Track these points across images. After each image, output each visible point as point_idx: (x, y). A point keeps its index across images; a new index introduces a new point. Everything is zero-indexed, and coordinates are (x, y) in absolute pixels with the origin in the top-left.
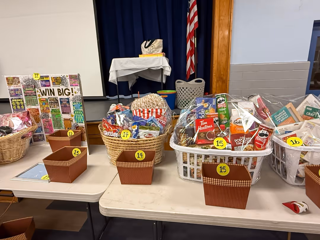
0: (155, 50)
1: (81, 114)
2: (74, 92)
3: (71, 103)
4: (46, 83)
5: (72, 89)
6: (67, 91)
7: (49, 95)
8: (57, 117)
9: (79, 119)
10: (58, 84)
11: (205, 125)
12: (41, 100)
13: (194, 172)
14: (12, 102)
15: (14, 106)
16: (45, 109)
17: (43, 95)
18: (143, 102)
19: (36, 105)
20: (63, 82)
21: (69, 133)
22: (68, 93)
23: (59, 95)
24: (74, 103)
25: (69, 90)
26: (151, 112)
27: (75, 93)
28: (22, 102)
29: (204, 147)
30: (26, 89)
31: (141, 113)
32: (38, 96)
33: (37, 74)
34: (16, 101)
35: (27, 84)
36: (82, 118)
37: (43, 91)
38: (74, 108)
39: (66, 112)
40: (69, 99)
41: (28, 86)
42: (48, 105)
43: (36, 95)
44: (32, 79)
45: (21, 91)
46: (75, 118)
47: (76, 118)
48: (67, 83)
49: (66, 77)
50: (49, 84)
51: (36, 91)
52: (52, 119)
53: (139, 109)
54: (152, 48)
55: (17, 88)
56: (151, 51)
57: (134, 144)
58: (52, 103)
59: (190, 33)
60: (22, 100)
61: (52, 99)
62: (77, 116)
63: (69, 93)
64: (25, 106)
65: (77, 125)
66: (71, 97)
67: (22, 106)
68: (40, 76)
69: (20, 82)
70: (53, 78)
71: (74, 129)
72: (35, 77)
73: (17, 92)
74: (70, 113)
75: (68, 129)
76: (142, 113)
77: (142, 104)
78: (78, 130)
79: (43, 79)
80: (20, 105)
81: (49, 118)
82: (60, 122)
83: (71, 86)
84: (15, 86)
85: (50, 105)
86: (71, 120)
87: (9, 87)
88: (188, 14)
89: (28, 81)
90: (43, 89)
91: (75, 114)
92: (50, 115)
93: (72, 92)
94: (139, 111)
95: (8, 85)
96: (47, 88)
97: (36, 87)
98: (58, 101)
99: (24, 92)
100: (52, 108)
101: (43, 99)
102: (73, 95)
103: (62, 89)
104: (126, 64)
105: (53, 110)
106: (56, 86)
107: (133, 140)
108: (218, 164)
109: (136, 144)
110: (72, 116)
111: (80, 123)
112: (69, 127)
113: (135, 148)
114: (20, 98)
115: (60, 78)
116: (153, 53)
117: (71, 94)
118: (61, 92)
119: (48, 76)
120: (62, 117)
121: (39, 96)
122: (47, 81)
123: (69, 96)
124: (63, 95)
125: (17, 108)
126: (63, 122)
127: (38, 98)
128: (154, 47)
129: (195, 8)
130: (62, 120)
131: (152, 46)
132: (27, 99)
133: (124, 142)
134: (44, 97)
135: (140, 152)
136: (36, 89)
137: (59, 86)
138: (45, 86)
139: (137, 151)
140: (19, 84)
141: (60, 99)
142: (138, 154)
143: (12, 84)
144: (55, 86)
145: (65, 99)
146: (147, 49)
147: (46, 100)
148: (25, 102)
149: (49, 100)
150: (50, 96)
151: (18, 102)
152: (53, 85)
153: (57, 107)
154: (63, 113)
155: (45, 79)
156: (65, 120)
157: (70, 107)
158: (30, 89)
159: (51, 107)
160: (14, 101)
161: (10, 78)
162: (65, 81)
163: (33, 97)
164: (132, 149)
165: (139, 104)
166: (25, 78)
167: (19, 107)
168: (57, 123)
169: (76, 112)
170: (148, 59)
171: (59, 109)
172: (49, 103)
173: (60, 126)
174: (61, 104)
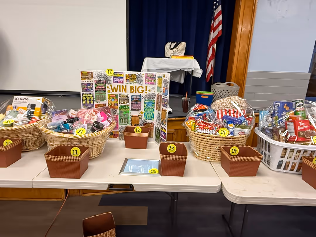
0: (179, 52)
1: (152, 111)
2: (148, 89)
3: (143, 100)
4: (119, 79)
5: (146, 87)
6: (140, 89)
7: (120, 91)
8: (125, 114)
9: (149, 116)
10: (132, 82)
11: (303, 125)
12: (110, 96)
13: (289, 165)
14: (82, 97)
15: (84, 101)
16: (113, 105)
17: (113, 91)
18: (228, 103)
19: (105, 100)
20: (138, 80)
21: (137, 129)
22: (141, 90)
23: (131, 92)
24: (146, 100)
25: (143, 88)
26: (236, 112)
27: (150, 91)
28: (92, 97)
29: (302, 143)
30: (97, 84)
31: (227, 113)
32: (107, 92)
33: (111, 70)
34: (86, 95)
35: (99, 79)
36: (152, 115)
37: (114, 87)
38: (145, 106)
39: (136, 108)
40: (142, 96)
41: (99, 81)
42: (117, 101)
43: (105, 91)
44: (105, 75)
45: (93, 86)
46: (144, 115)
47: (146, 115)
48: (142, 81)
49: (142, 75)
50: (122, 81)
51: (106, 87)
52: (119, 115)
53: (225, 109)
54: (177, 50)
55: (90, 83)
56: (176, 53)
57: (231, 141)
58: (122, 99)
59: (213, 40)
60: (92, 95)
61: (123, 95)
62: (147, 113)
63: (143, 91)
64: (94, 101)
65: (145, 122)
66: (144, 94)
67: (92, 101)
68: (114, 73)
69: (93, 77)
70: (127, 75)
71: (142, 125)
72: (109, 73)
73: (89, 87)
74: (140, 110)
75: (135, 125)
76: (229, 113)
77: (227, 104)
78: (146, 126)
79: (116, 76)
80: (90, 100)
81: (116, 115)
82: (127, 119)
83: (146, 84)
84: (88, 80)
85: (119, 101)
86: (139, 117)
87: (82, 81)
88: (213, 21)
89: (100, 77)
90: (115, 85)
91: (145, 111)
92: (118, 111)
93: (146, 90)
94: (226, 111)
95: (82, 80)
96: (119, 84)
97: (108, 83)
98: (128, 97)
99: (95, 88)
100: (121, 105)
101: (113, 95)
102: (146, 93)
103: (136, 86)
104: (159, 63)
105: (121, 106)
106: (130, 83)
107: (232, 137)
108: (314, 158)
109: (233, 141)
110: (142, 113)
111: (149, 120)
112: (137, 123)
113: (231, 144)
114: (90, 93)
115: (135, 76)
116: (178, 55)
117: (145, 91)
118: (134, 89)
119: (123, 73)
120: (130, 113)
121: (109, 92)
122: (120, 77)
123: (142, 94)
124: (136, 92)
125: (86, 103)
126: (130, 119)
127: (107, 93)
128: (179, 49)
129: (220, 18)
130: (130, 116)
131: (177, 48)
132: (97, 94)
133: (221, 139)
134: (115, 93)
135: (234, 148)
136: (107, 85)
137: (132, 83)
138: (117, 82)
139: (232, 147)
140: (92, 79)
141: (132, 96)
142: (233, 149)
143: (85, 78)
144: (128, 83)
145: (137, 96)
146: (172, 51)
147: (116, 96)
148: (94, 97)
149: (119, 96)
150: (121, 93)
151: (88, 97)
152: (127, 82)
153: (127, 104)
154: (132, 110)
155: (118, 75)
156: (133, 116)
157: (141, 104)
158: (101, 85)
159: (121, 103)
160: (85, 95)
161: (84, 73)
162: (140, 79)
163: (103, 93)
164: (228, 145)
165: (225, 105)
166: (98, 73)
167: (88, 102)
168: (123, 119)
169: (146, 110)
170: (181, 61)
171: (129, 106)
172: (119, 99)
173: (127, 122)
174: (132, 101)
